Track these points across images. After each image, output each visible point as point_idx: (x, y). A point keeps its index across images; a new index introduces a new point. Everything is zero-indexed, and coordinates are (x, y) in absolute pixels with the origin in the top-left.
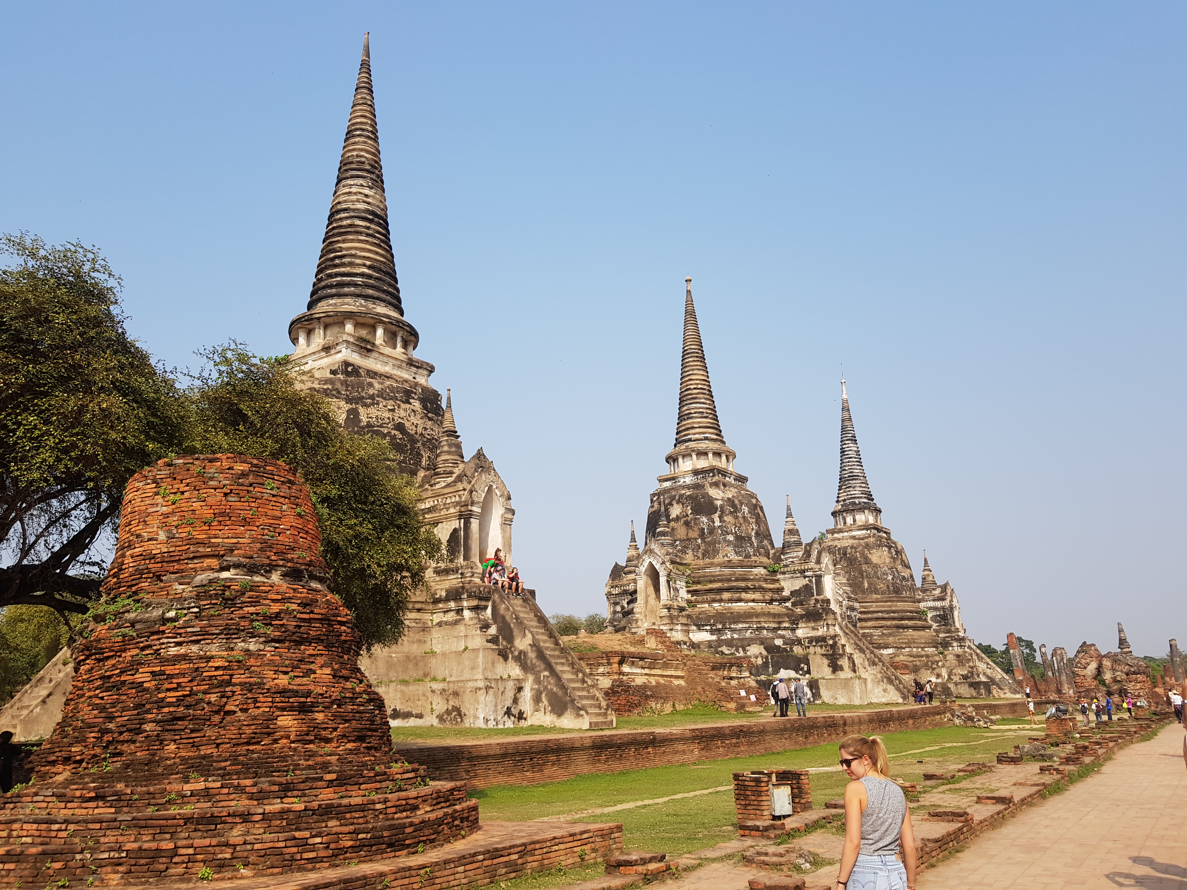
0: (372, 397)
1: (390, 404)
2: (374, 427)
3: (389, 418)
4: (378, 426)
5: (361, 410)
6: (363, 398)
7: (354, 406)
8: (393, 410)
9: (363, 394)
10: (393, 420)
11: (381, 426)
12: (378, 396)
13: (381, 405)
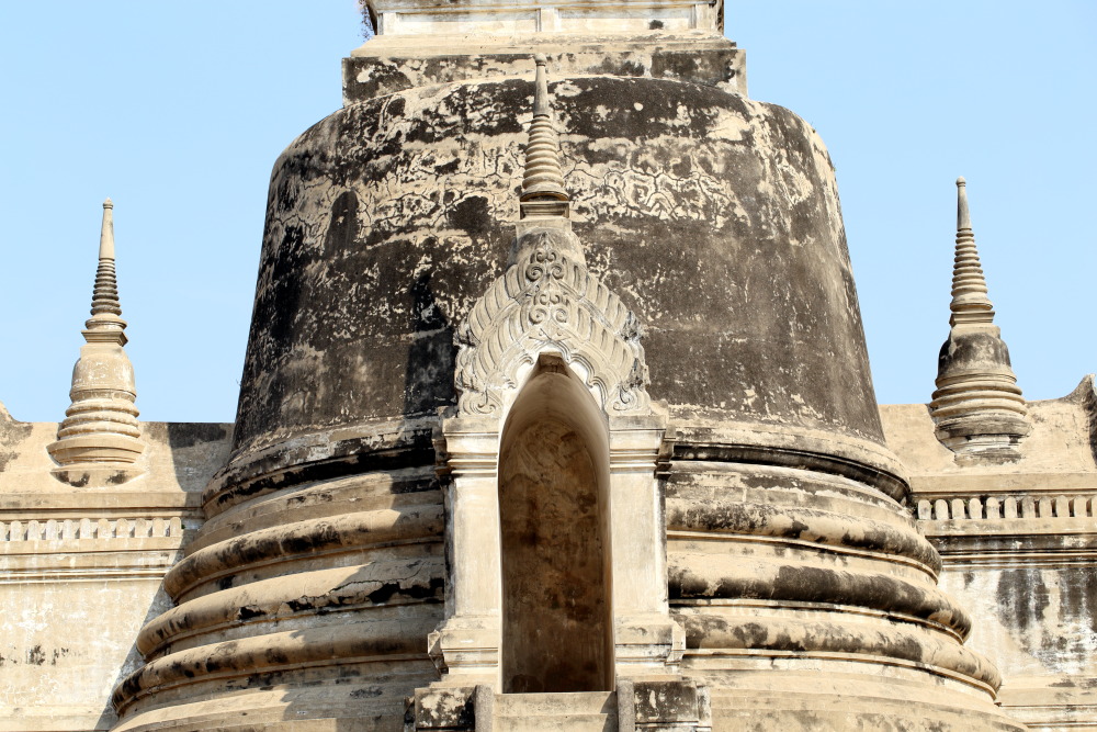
0: (392, 147)
1: (444, 151)
2: (387, 235)
3: (434, 196)
4: (401, 230)
5: (364, 193)
6: (371, 154)
7: (348, 187)
8: (452, 167)
9: (373, 145)
10: (449, 196)
11: (410, 228)
12: (411, 137)
13: (415, 163)
